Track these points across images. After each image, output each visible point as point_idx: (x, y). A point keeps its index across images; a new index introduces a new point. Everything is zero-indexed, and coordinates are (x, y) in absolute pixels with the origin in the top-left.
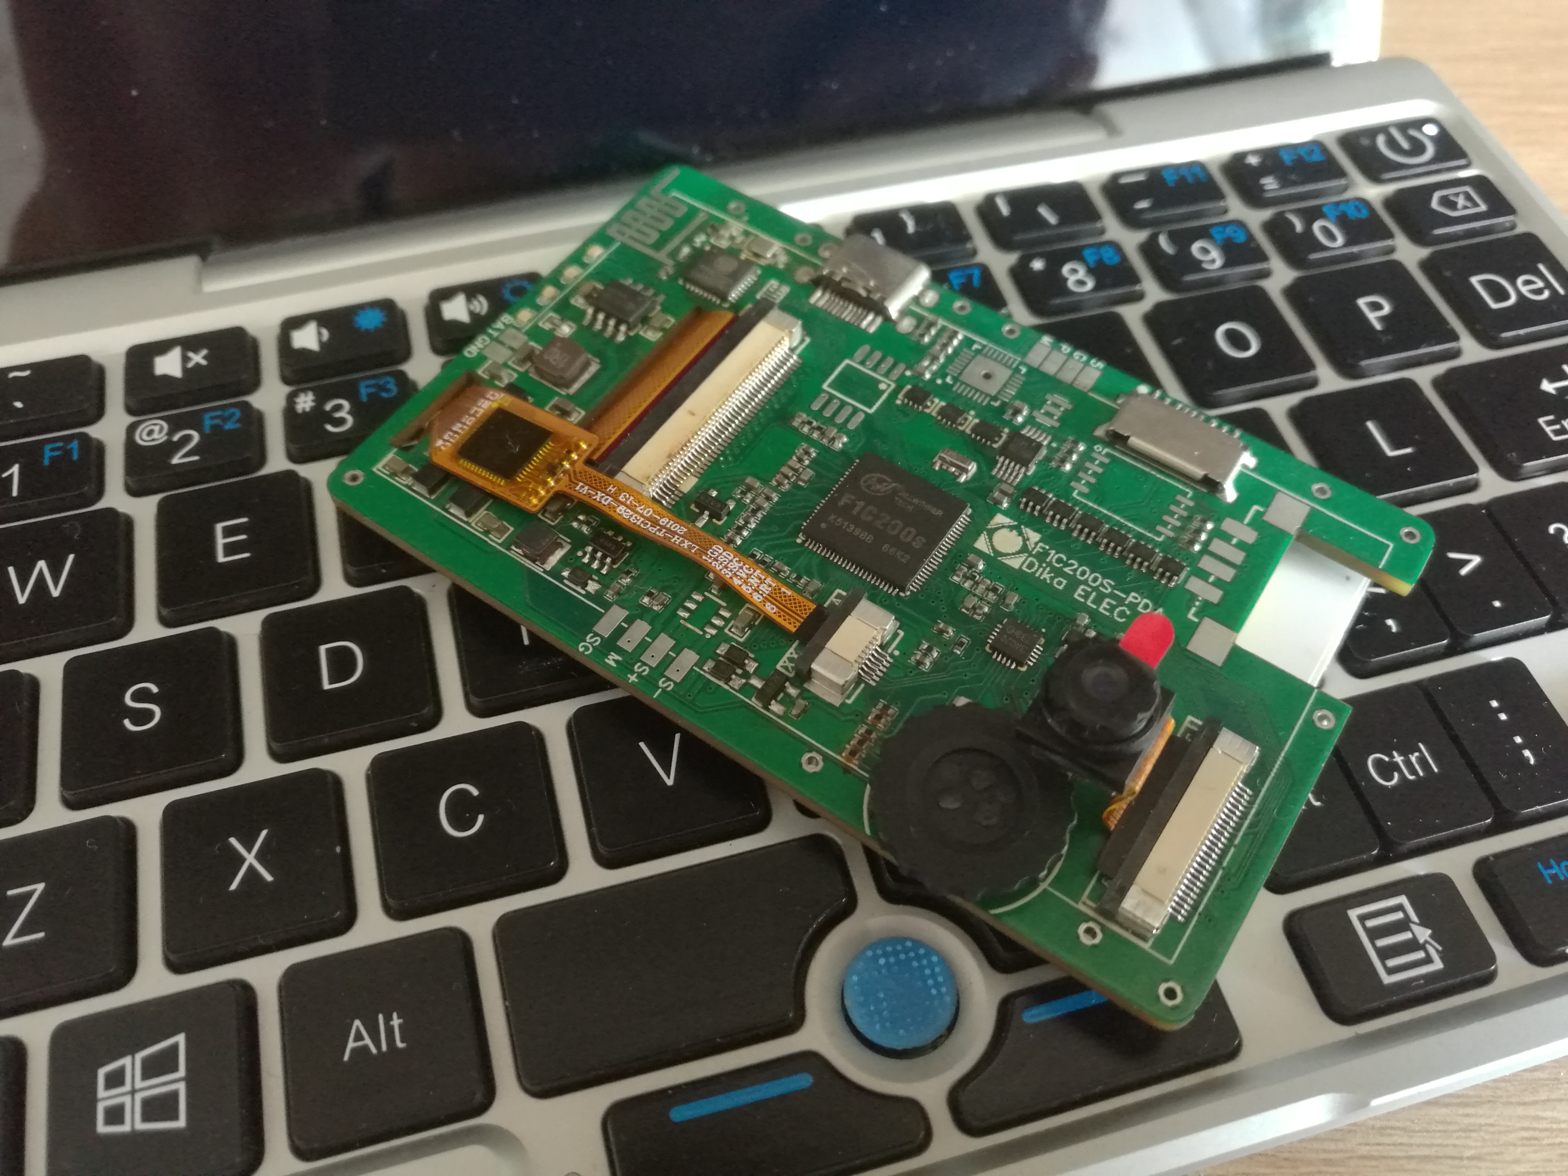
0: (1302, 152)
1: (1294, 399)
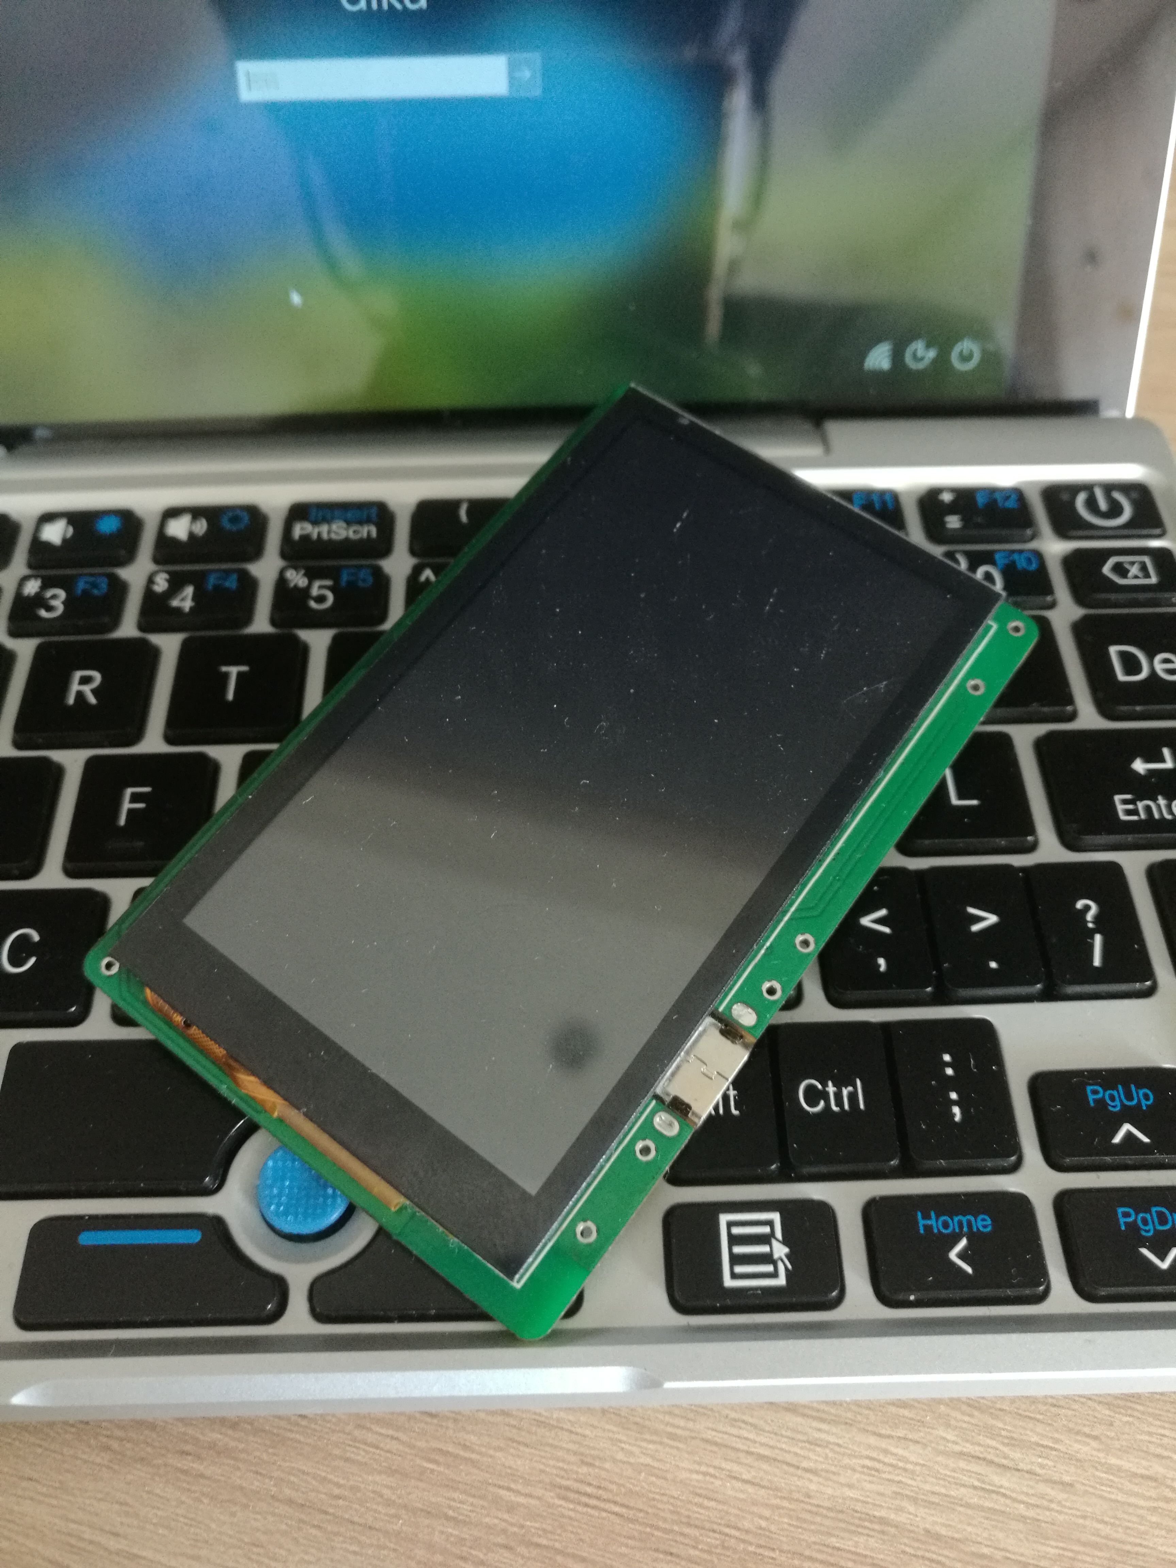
0: (997, 496)
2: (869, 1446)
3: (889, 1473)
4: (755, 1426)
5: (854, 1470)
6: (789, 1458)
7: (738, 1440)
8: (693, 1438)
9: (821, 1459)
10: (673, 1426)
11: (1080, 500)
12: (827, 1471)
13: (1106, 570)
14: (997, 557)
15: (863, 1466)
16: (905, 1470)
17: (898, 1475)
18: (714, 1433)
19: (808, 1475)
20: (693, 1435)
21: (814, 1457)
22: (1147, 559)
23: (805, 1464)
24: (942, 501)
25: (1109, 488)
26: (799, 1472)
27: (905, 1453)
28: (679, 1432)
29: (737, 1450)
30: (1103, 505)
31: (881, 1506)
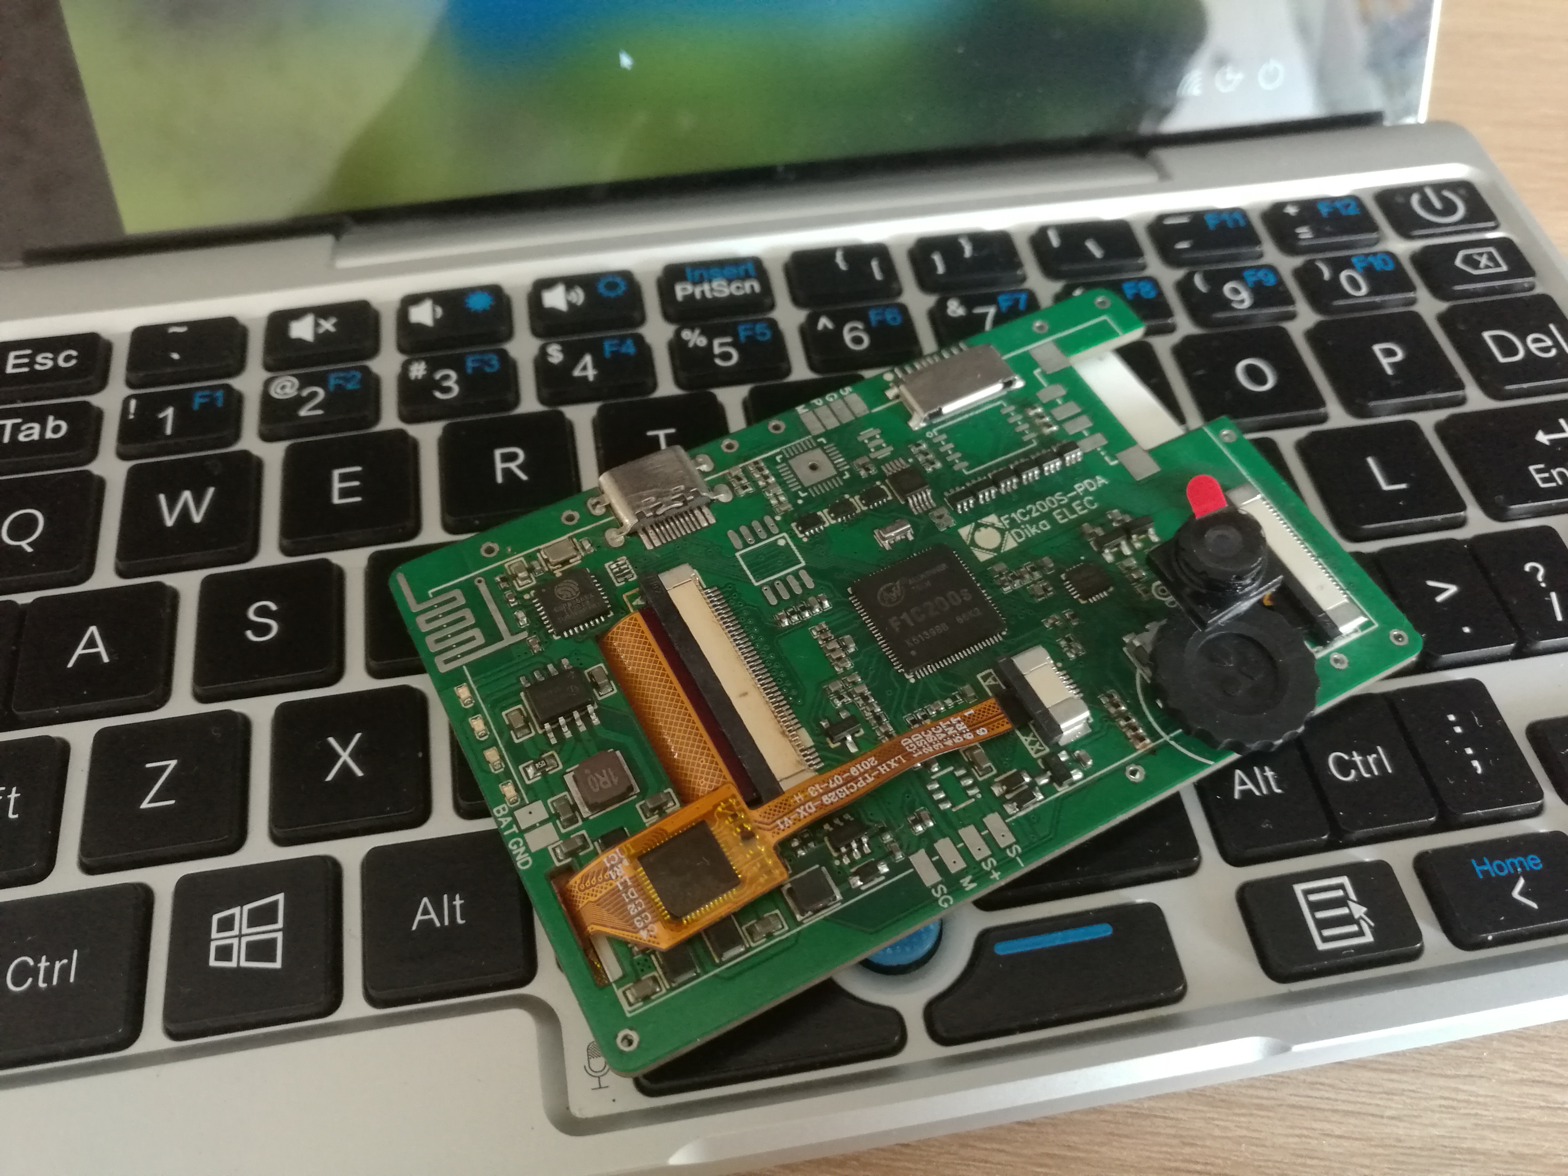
0: (1338, 205)
1: (1302, 432)
2: (1441, 1088)
3: (1465, 1108)
4: (1332, 1086)
5: (1433, 1111)
6: (1372, 1110)
7: (1320, 1101)
8: (1280, 1105)
9: (1400, 1106)
10: (1258, 1097)
11: (1415, 200)
12: (1409, 1116)
13: (1458, 262)
14: (1354, 260)
15: (1440, 1106)
16: (1478, 1103)
17: (1473, 1108)
18: (1297, 1099)
19: (1394, 1122)
20: (1279, 1102)
21: (1393, 1105)
22: (1492, 250)
23: (1388, 1113)
24: (1288, 214)
25: (1439, 187)
26: (1385, 1121)
27: (1473, 1088)
28: (1264, 1102)
29: (1323, 1110)
30: (1438, 205)
31: (1466, 1138)
